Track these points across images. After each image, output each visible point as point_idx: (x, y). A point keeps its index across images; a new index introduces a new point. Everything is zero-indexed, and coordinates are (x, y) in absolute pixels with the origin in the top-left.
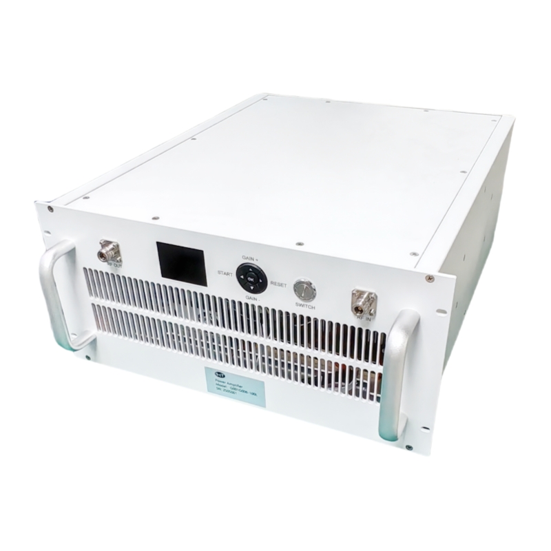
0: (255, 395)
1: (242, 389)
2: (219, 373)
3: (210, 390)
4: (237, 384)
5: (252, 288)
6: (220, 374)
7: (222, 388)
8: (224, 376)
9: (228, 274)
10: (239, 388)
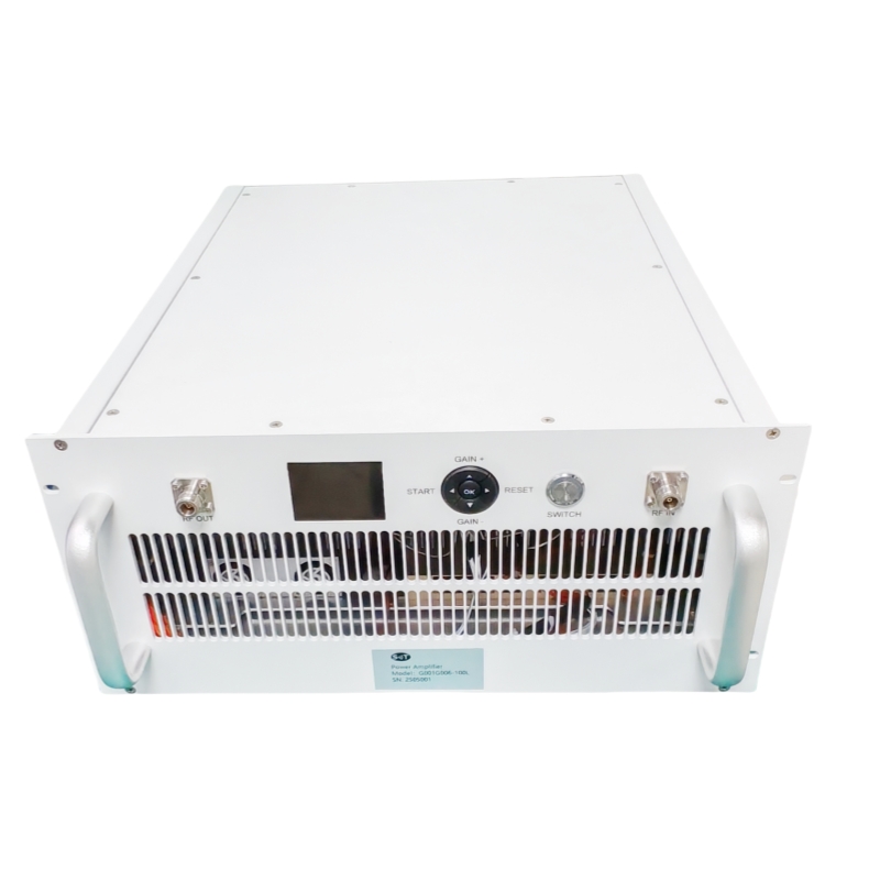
0: (466, 673)
1: (440, 670)
2: (399, 655)
3: (380, 685)
4: (431, 664)
5: (470, 505)
6: (401, 657)
7: (404, 677)
8: (409, 657)
9: (427, 491)
10: (436, 670)
